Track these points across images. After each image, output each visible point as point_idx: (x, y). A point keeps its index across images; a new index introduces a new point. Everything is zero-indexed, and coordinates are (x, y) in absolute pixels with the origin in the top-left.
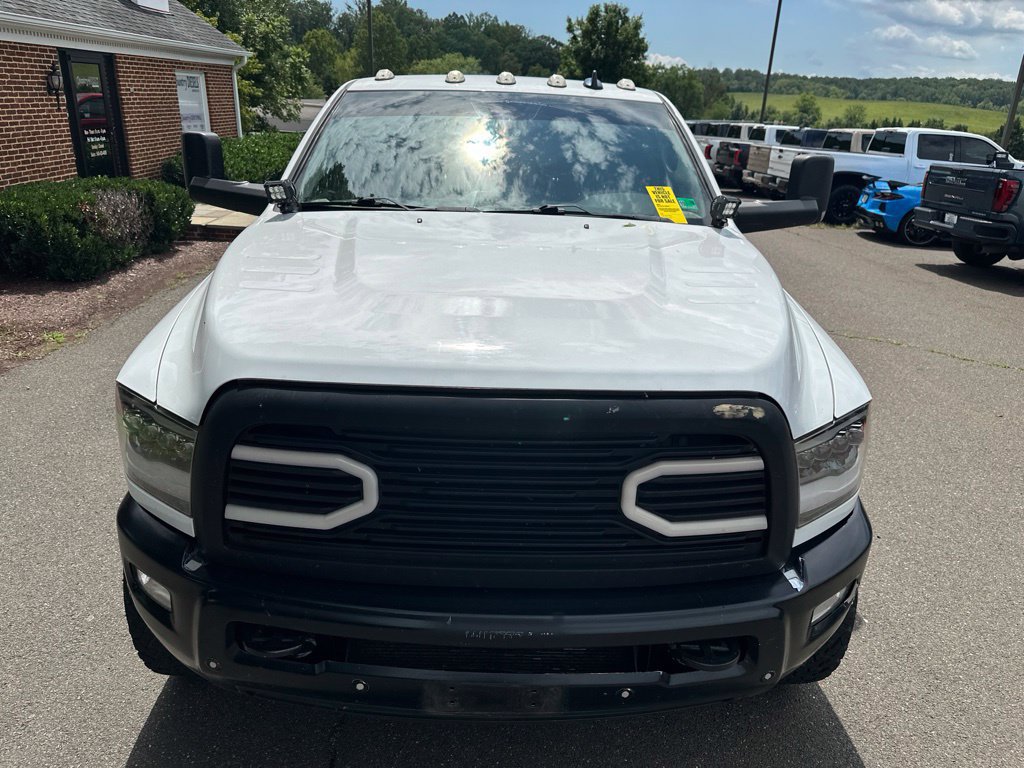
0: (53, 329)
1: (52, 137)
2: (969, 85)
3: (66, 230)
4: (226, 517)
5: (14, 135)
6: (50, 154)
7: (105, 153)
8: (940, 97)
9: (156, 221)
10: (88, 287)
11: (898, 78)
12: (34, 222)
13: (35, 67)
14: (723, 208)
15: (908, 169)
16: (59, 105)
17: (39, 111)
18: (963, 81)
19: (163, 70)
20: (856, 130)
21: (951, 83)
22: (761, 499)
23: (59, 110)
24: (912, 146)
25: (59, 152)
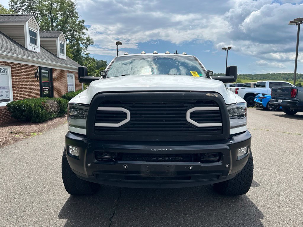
0: (33, 132)
1: (35, 88)
2: (285, 75)
3: (38, 109)
4: (95, 126)
5: (26, 87)
6: (34, 92)
7: (48, 93)
8: (277, 78)
9: (61, 108)
10: (42, 124)
11: (264, 74)
12: (30, 106)
13: (33, 71)
14: (209, 73)
15: (267, 91)
16: (38, 80)
17: (32, 82)
18: (283, 74)
19: (64, 73)
20: (252, 83)
21: (279, 74)
22: (220, 118)
23: (37, 81)
24: (267, 85)
25: (36, 92)
